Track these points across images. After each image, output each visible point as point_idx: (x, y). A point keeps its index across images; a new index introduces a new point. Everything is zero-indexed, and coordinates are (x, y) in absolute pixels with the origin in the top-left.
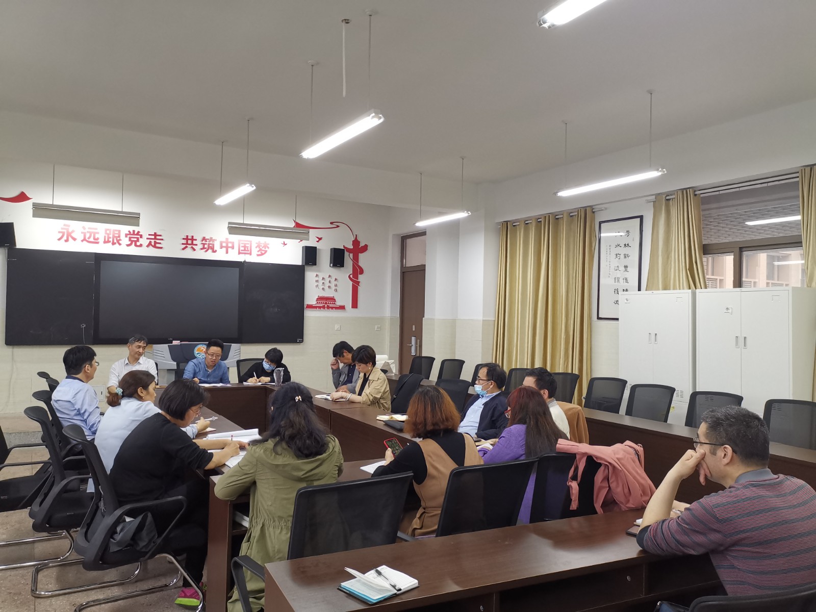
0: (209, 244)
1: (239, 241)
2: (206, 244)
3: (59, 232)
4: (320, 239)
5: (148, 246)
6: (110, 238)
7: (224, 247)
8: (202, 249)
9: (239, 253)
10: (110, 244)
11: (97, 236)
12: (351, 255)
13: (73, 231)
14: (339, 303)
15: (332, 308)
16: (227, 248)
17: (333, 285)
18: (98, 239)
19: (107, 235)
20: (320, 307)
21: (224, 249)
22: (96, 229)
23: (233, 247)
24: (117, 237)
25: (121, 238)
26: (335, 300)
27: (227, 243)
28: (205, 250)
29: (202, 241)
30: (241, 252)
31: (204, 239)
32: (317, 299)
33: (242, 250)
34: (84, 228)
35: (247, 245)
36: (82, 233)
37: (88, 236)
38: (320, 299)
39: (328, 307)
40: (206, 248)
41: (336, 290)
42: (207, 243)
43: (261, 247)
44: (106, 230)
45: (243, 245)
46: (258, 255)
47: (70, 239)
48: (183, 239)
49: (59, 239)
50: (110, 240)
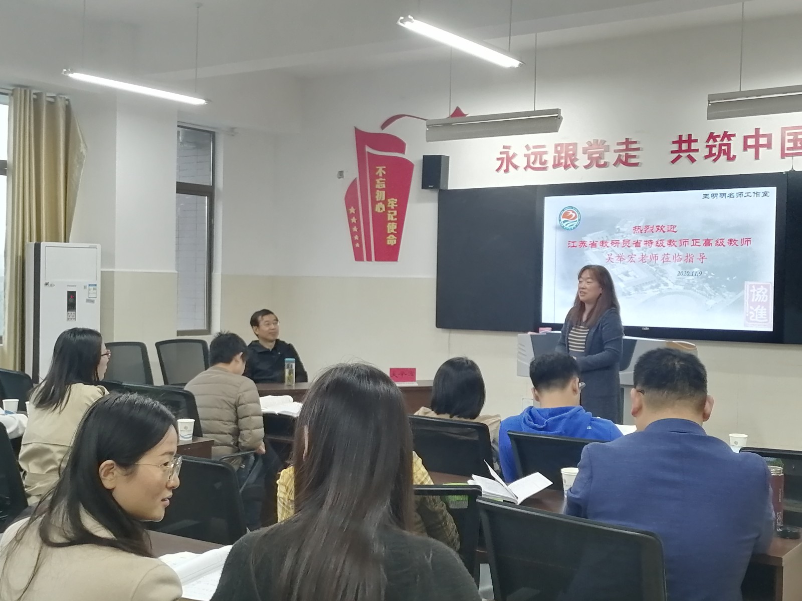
0: (720, 145)
1: (784, 129)
2: (715, 146)
3: (498, 159)
5: (615, 164)
6: (562, 158)
7: (751, 147)
8: (706, 157)
9: (783, 155)
10: (562, 168)
11: (545, 157)
13: (514, 155)
18: (545, 162)
19: (557, 155)
21: (752, 151)
22: (543, 146)
23: (769, 146)
24: (570, 156)
25: (578, 157)
27: (757, 135)
28: (714, 158)
29: (708, 141)
30: (786, 152)
31: (712, 136)
33: (788, 149)
34: (527, 147)
36: (525, 155)
37: (532, 158)
40: (715, 154)
42: (717, 144)
44: (556, 146)
45: (791, 137)
47: (511, 167)
48: (674, 142)
49: (498, 170)
50: (563, 161)
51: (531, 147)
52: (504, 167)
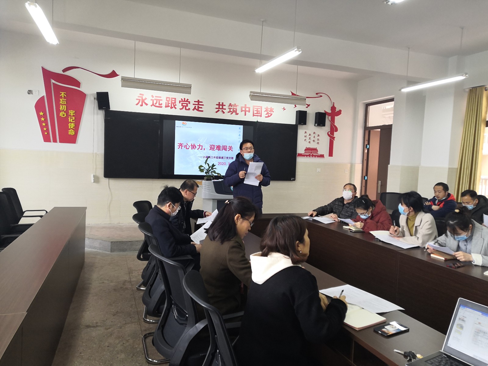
0: (233, 109)
1: (254, 106)
2: (232, 108)
3: (137, 99)
4: (309, 105)
5: (193, 110)
6: (170, 103)
7: (243, 111)
8: (229, 112)
9: (254, 115)
10: (169, 108)
11: (161, 102)
12: (330, 117)
13: (146, 99)
14: (320, 153)
15: (315, 156)
16: (245, 111)
17: (316, 139)
18: (161, 104)
19: (167, 102)
20: (307, 156)
21: (243, 112)
22: (160, 97)
23: (249, 111)
24: (173, 103)
25: (176, 104)
26: (317, 150)
27: (246, 107)
28: (231, 113)
29: (229, 106)
30: (255, 114)
31: (230, 105)
32: (305, 149)
33: (255, 113)
34: (153, 96)
35: (259, 110)
36: (151, 100)
37: (155, 102)
38: (307, 149)
39: (313, 156)
40: (231, 112)
41: (318, 143)
43: (268, 111)
44: (167, 98)
45: (256, 110)
46: (266, 117)
47: (144, 104)
48: (217, 105)
49: (137, 104)
50: (170, 105)
51: (154, 96)
52: (140, 103)
